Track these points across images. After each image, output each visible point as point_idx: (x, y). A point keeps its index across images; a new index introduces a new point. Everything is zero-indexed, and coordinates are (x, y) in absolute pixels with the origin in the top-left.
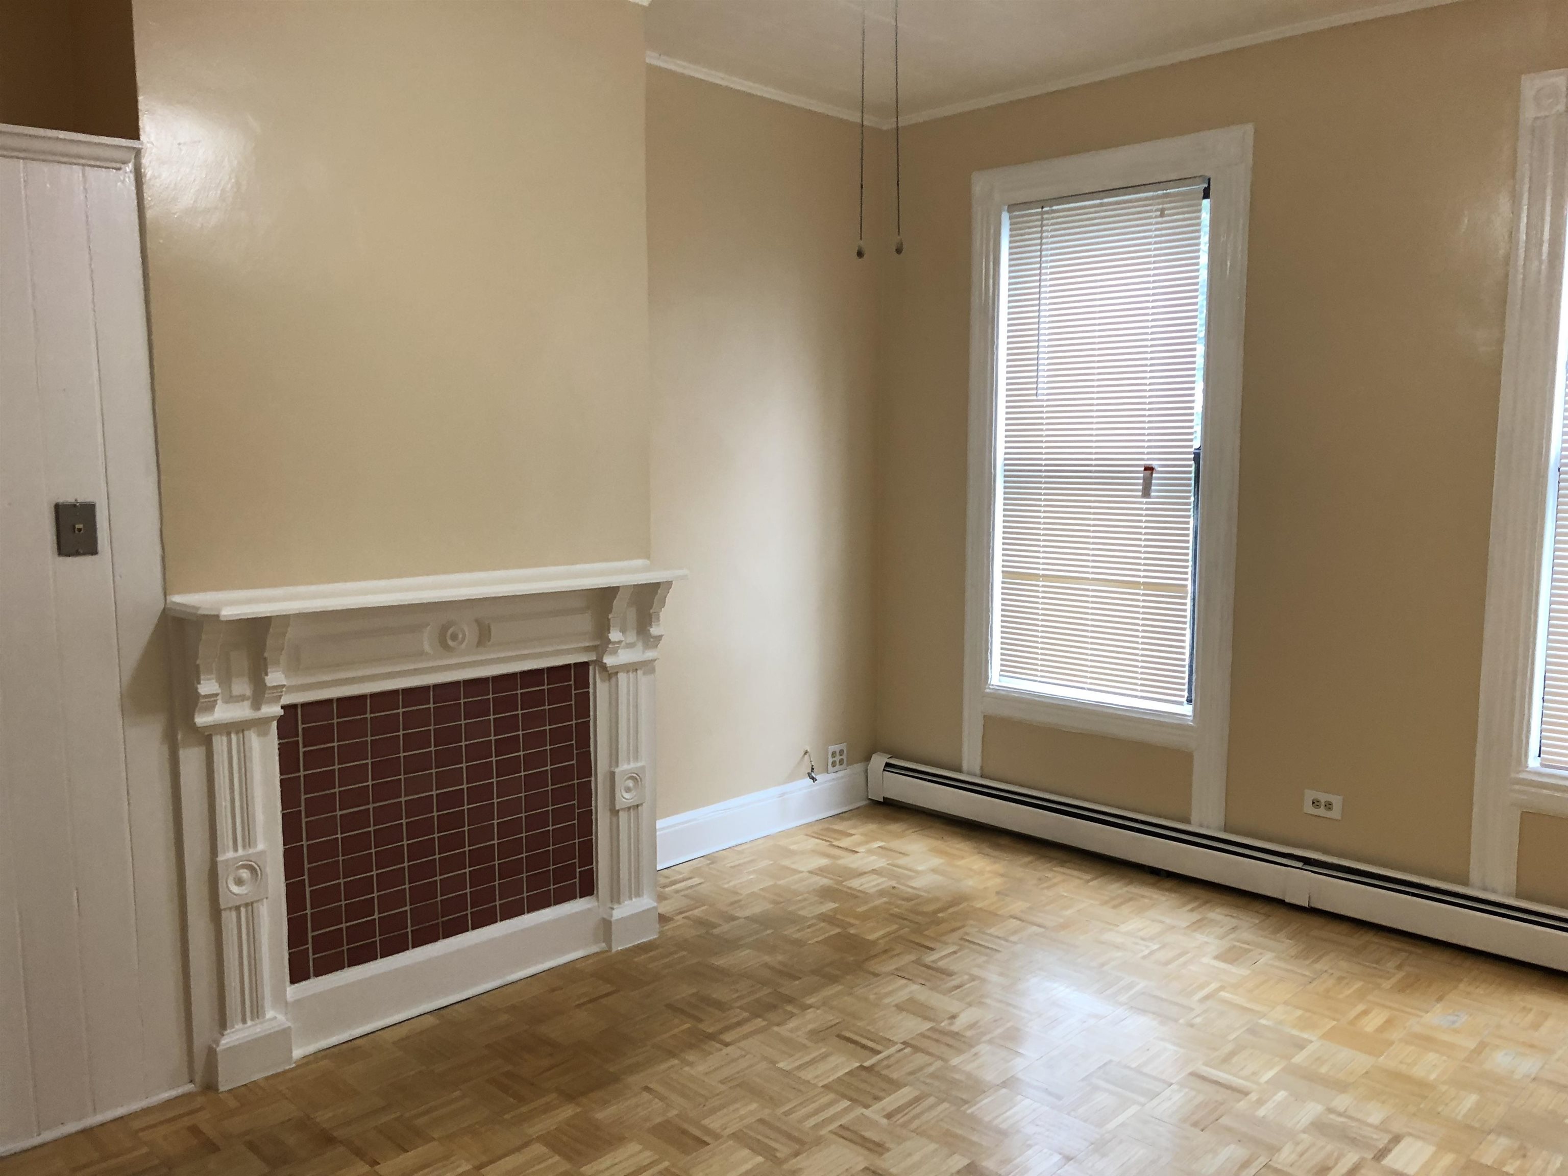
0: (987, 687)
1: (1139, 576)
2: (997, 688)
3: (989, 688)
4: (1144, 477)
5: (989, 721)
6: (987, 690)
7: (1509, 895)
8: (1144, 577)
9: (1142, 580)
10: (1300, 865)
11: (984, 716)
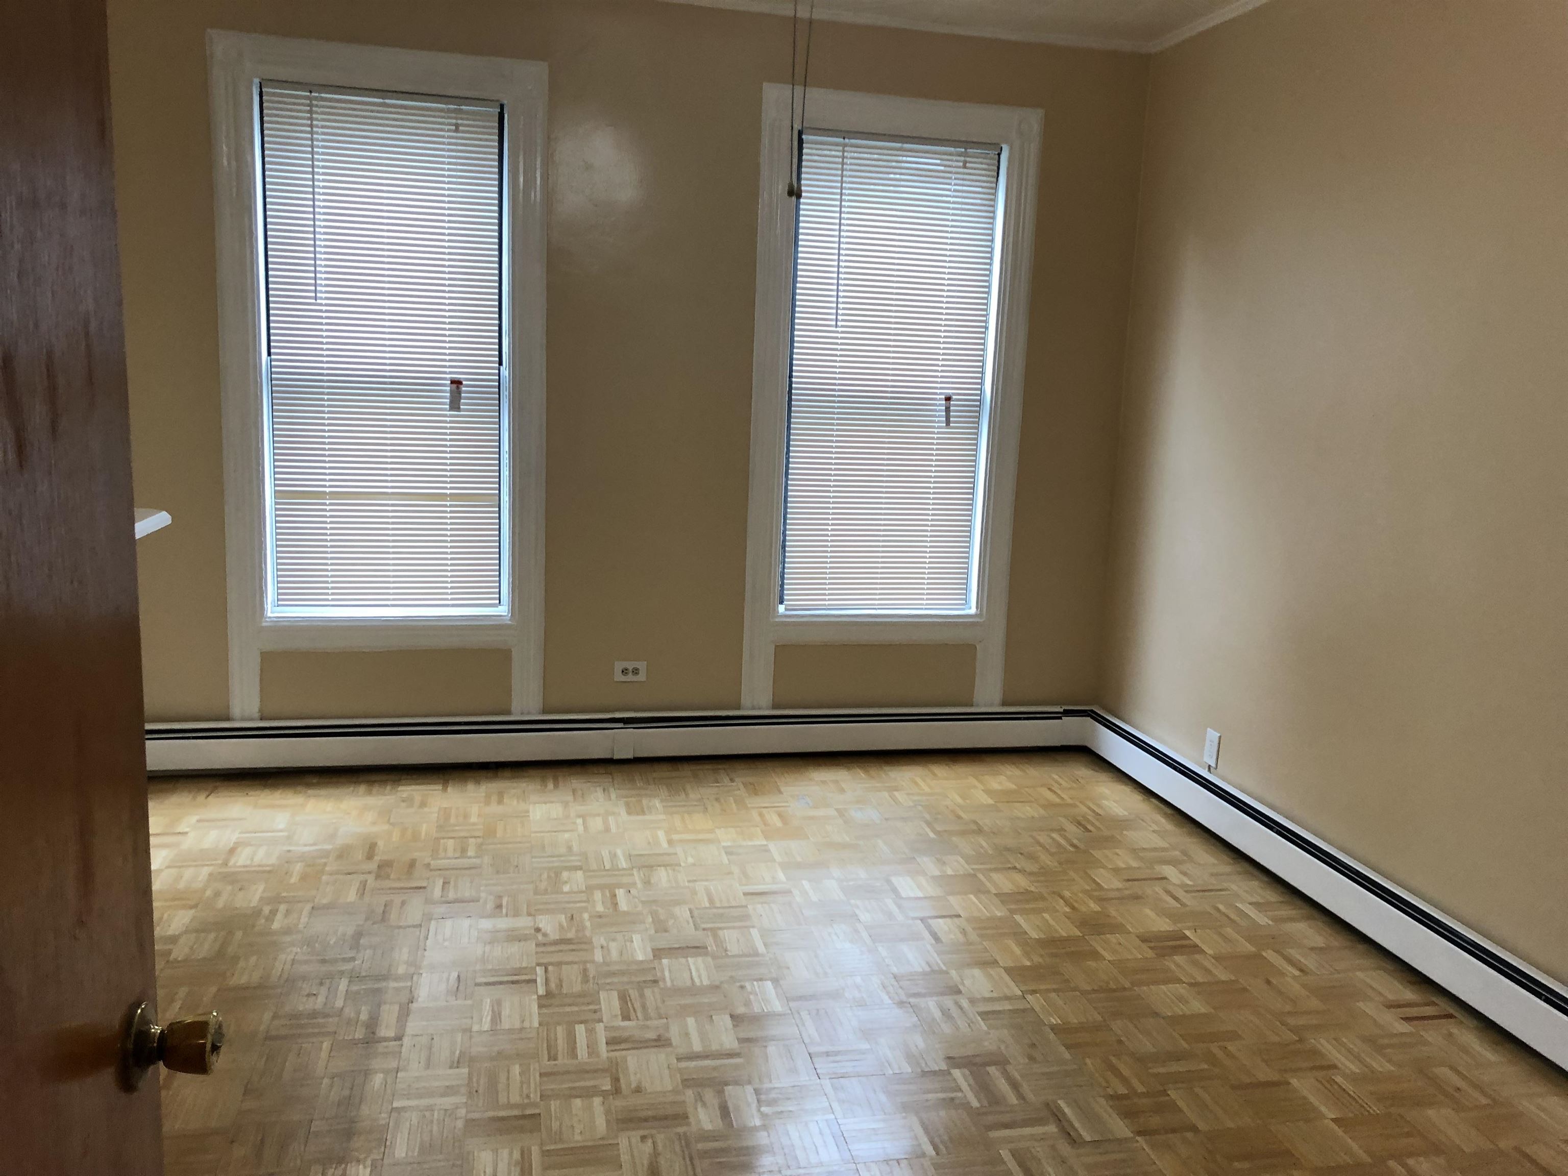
0: (264, 620)
1: (446, 488)
2: (275, 619)
3: (267, 622)
4: (451, 390)
5: (267, 658)
6: (264, 624)
7: (767, 709)
8: (451, 488)
9: (448, 492)
10: (621, 725)
11: (261, 653)
